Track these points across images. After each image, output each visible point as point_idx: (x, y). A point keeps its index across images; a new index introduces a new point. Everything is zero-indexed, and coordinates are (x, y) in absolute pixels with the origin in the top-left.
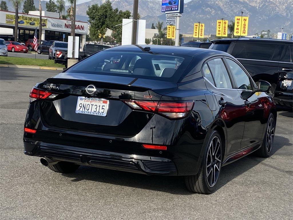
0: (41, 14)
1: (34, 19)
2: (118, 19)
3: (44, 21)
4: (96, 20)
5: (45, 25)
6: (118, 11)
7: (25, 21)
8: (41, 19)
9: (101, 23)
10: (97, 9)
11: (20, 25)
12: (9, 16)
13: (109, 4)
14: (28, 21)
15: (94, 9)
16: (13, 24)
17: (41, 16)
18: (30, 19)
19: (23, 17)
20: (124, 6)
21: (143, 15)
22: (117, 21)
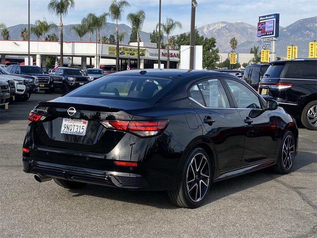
0: (139, 45)
1: (134, 50)
3: (143, 51)
5: (144, 55)
6: (203, 38)
7: (125, 52)
8: (139, 49)
10: (184, 37)
11: (121, 56)
12: (112, 48)
14: (128, 52)
16: (115, 55)
17: (139, 47)
18: (130, 50)
19: (124, 48)
20: (225, 33)
21: (243, 41)
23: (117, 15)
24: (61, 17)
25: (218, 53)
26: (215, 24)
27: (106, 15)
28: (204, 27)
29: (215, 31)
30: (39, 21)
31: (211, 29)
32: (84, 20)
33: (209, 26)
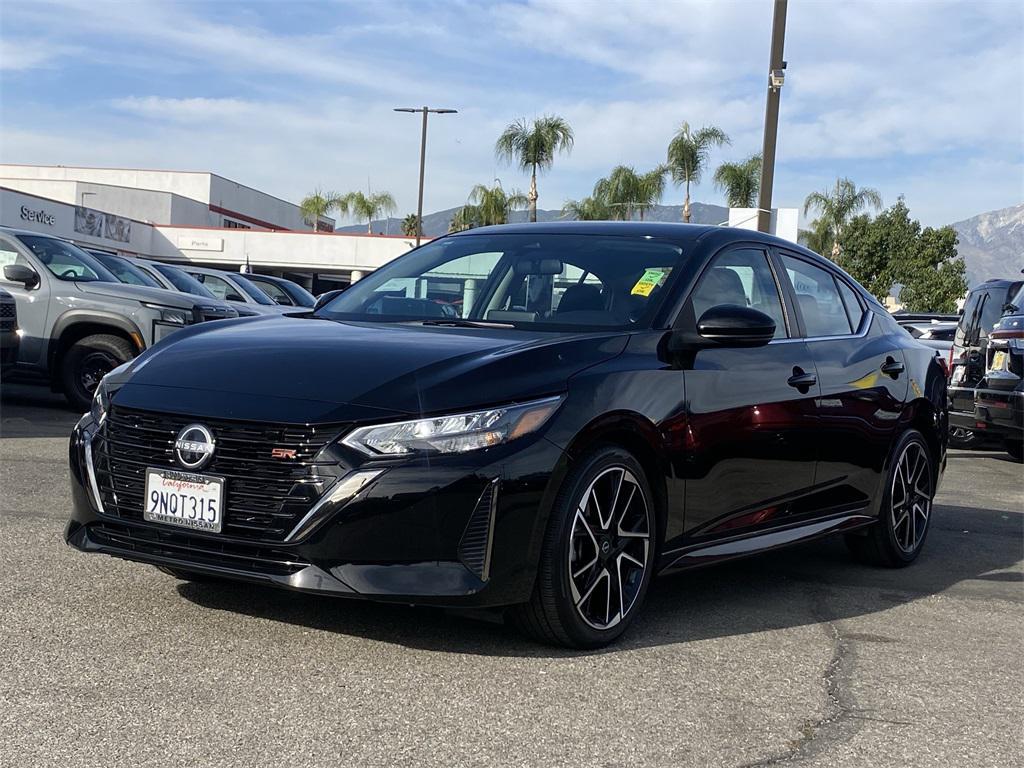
2: (919, 252)
4: (861, 257)
9: (875, 266)
10: (864, 227)
13: (901, 213)
15: (856, 229)
22: (916, 257)
23: (689, 168)
24: (534, 176)
25: (962, 273)
26: (1014, 210)
27: (664, 171)
28: (981, 218)
29: (1013, 229)
30: (483, 188)
31: (1001, 224)
32: (602, 187)
33: (995, 215)
